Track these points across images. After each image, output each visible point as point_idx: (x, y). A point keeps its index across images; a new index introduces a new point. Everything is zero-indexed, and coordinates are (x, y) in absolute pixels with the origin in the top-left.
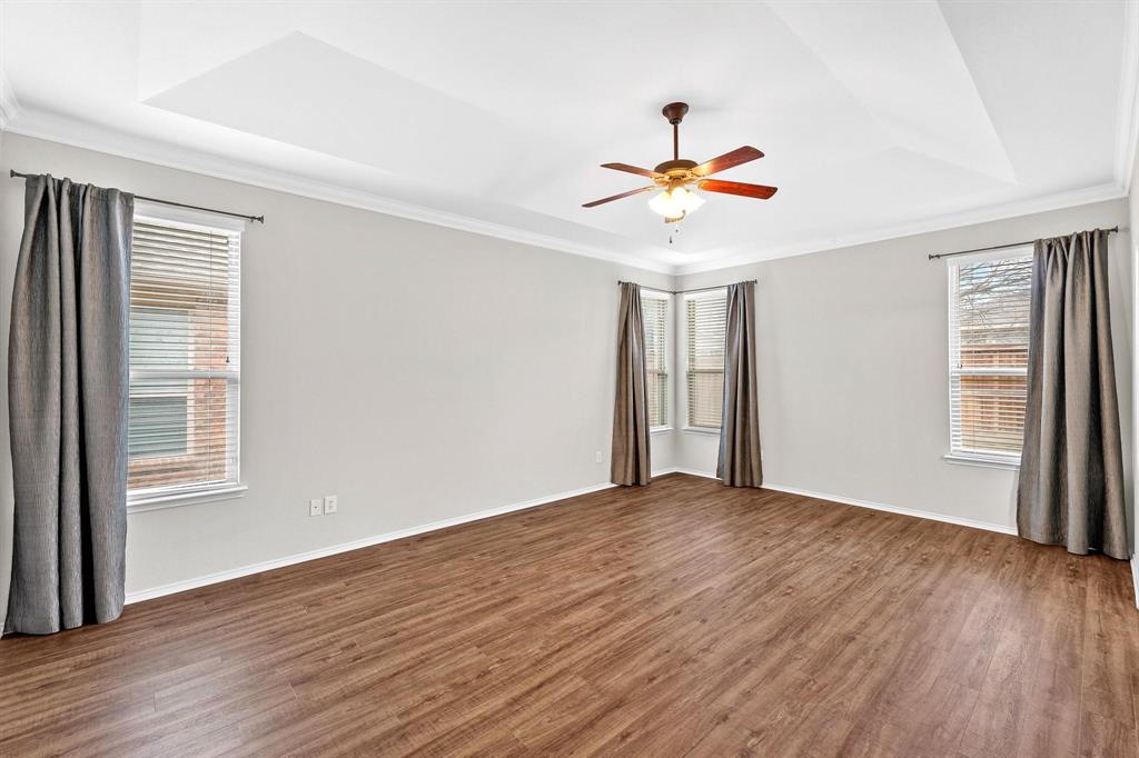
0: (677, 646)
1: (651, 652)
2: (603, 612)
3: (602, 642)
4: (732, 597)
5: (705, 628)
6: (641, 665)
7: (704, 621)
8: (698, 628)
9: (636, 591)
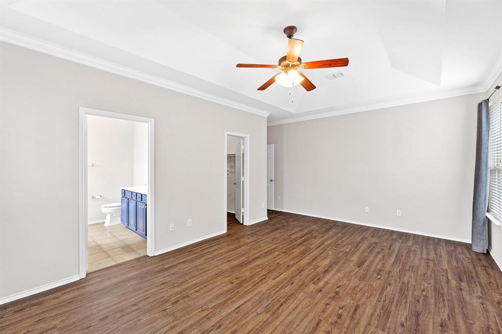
0: (287, 255)
1: (295, 254)
2: (318, 264)
3: (311, 255)
4: (264, 275)
5: (277, 262)
6: (297, 251)
7: (278, 263)
8: (281, 261)
9: (309, 275)
